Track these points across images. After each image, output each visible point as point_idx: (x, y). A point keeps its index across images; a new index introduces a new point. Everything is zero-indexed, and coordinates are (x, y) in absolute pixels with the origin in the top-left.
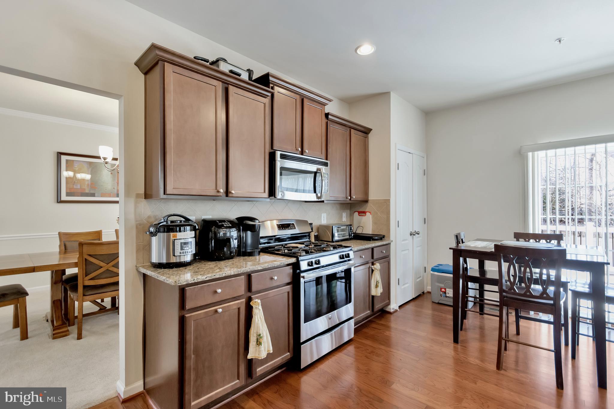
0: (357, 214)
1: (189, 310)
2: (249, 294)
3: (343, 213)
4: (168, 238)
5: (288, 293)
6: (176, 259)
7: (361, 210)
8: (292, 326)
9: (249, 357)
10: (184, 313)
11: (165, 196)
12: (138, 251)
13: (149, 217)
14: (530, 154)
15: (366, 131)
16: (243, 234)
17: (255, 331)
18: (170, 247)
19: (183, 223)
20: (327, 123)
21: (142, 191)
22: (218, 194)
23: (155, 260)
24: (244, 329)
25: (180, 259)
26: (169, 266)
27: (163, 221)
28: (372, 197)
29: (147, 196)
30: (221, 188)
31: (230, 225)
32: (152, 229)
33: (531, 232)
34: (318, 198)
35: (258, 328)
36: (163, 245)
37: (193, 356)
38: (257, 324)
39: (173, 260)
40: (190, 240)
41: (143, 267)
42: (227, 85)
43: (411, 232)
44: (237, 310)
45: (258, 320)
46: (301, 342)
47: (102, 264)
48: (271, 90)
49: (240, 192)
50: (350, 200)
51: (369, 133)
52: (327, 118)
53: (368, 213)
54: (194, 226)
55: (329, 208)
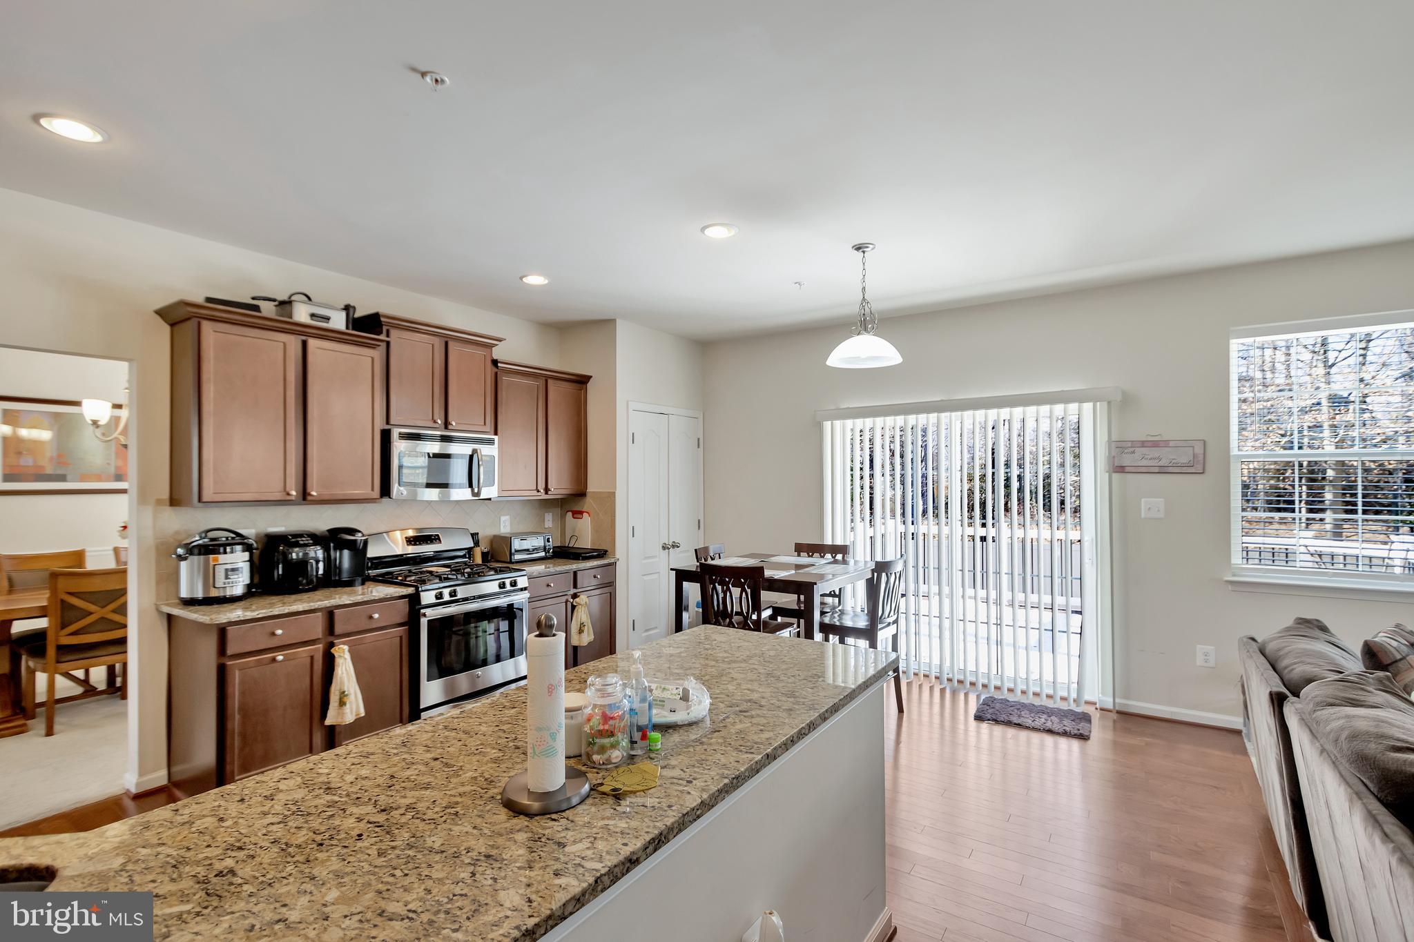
0: (570, 514)
1: (232, 656)
2: (331, 639)
3: (546, 514)
4: (207, 563)
5: (401, 637)
6: (219, 592)
7: (577, 508)
8: (408, 685)
9: (328, 722)
10: (223, 660)
11: (201, 505)
12: (158, 583)
13: (177, 533)
14: (827, 425)
15: (582, 381)
16: (336, 555)
17: (338, 688)
18: (209, 577)
19: (230, 541)
20: (496, 373)
21: (166, 495)
22: (289, 498)
23: (184, 594)
24: (320, 685)
25: (225, 591)
26: (208, 601)
27: (197, 538)
28: (592, 487)
29: (174, 501)
30: (294, 489)
31: (311, 542)
32: (180, 551)
33: (828, 541)
34: (474, 494)
35: (342, 683)
36: (199, 571)
37: (237, 717)
38: (340, 678)
39: (214, 593)
40: (240, 565)
41: (168, 605)
42: (304, 338)
43: (665, 544)
44: (308, 660)
45: (343, 673)
46: (421, 708)
47: (92, 608)
48: (383, 337)
49: (327, 493)
50: (546, 494)
51: (587, 380)
52: (497, 366)
53: (586, 515)
54: (247, 544)
55: (516, 506)
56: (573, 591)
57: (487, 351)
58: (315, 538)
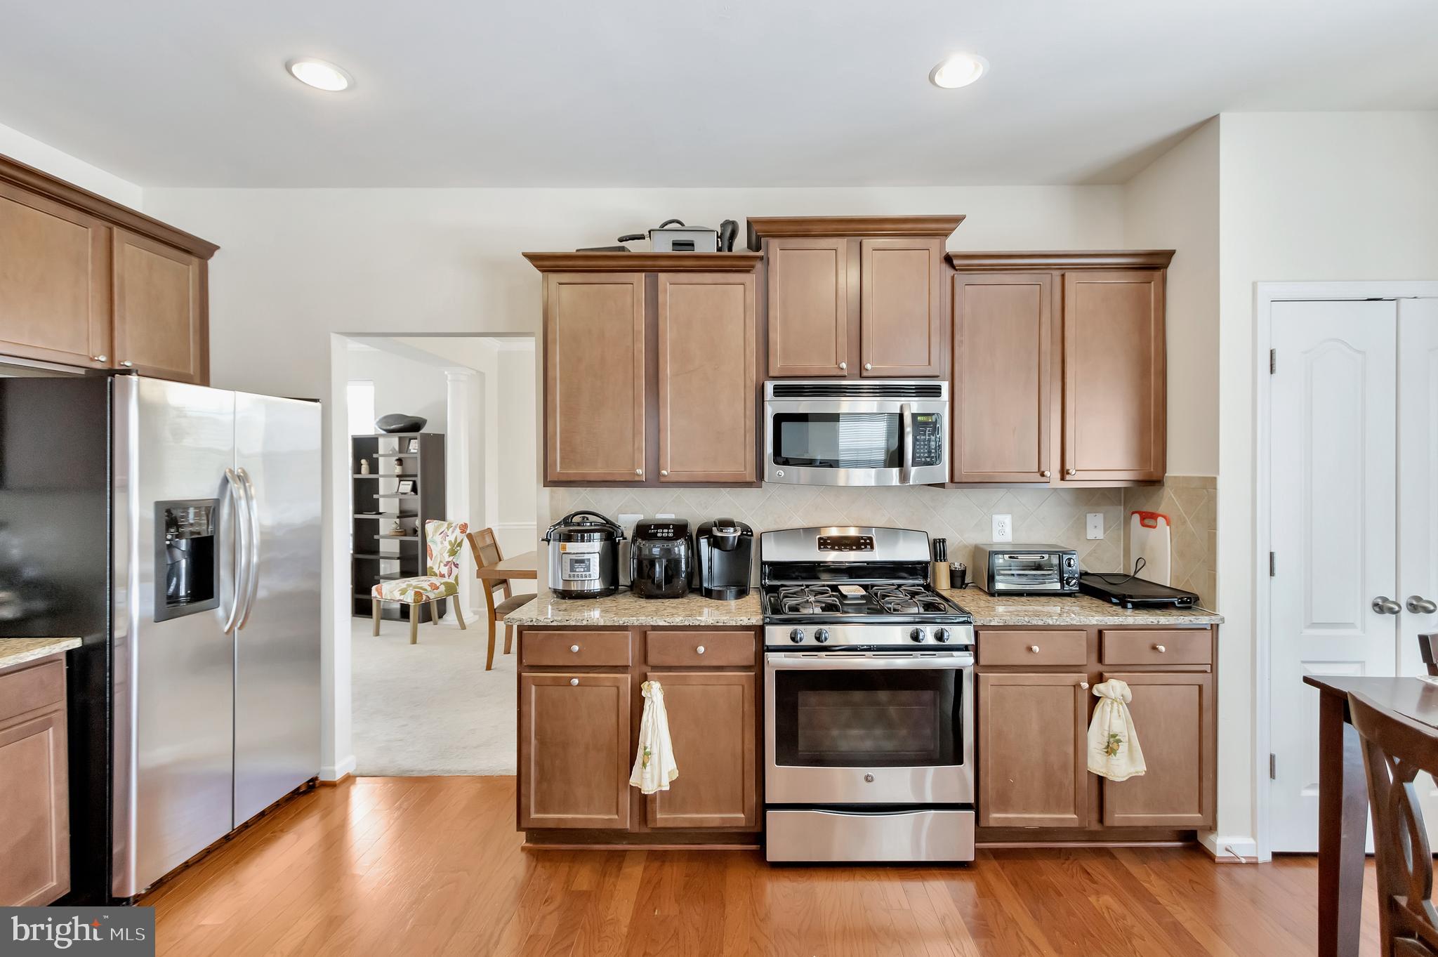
0: (1136, 518)
1: (529, 666)
2: (645, 670)
3: (1088, 515)
5: (743, 687)
6: (568, 586)
7: (1148, 508)
8: (753, 760)
9: (632, 783)
15: (1154, 264)
16: (708, 554)
17: (643, 740)
19: (592, 528)
20: (953, 278)
22: (636, 478)
25: (582, 585)
27: (562, 521)
28: (1174, 470)
30: (642, 466)
31: (671, 535)
35: (646, 735)
36: (557, 558)
37: (534, 742)
38: (645, 726)
40: (593, 556)
43: (1386, 600)
45: (647, 721)
46: (768, 803)
48: (758, 254)
49: (684, 472)
50: (1063, 479)
51: (1166, 266)
52: (953, 267)
53: (1161, 520)
54: (610, 532)
55: (1025, 499)
56: (1098, 668)
57: (934, 243)
58: (680, 530)
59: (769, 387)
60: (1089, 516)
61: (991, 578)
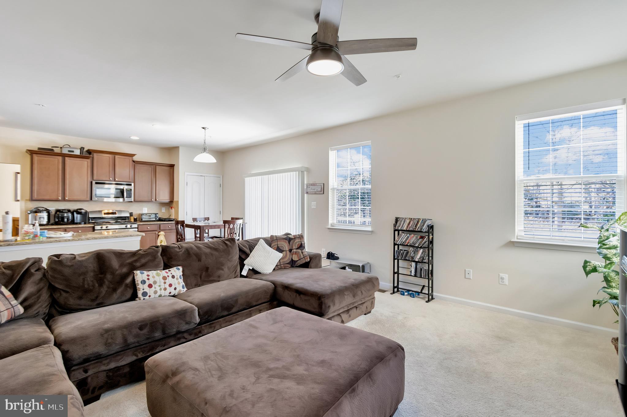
0: (170, 208)
4: (36, 215)
7: (171, 205)
11: (37, 201)
15: (172, 166)
16: (76, 216)
20: (134, 164)
21: (29, 198)
22: (59, 200)
27: (34, 209)
28: (175, 199)
29: (31, 200)
30: (61, 197)
31: (67, 212)
32: (29, 212)
36: (34, 217)
40: (45, 217)
42: (65, 158)
48: (91, 156)
49: (71, 198)
50: (156, 201)
51: (174, 166)
52: (134, 162)
53: (173, 208)
54: (48, 211)
55: (150, 205)
56: (159, 231)
57: (130, 158)
58: (69, 211)
59: (94, 182)
60: (163, 208)
61: (142, 220)
